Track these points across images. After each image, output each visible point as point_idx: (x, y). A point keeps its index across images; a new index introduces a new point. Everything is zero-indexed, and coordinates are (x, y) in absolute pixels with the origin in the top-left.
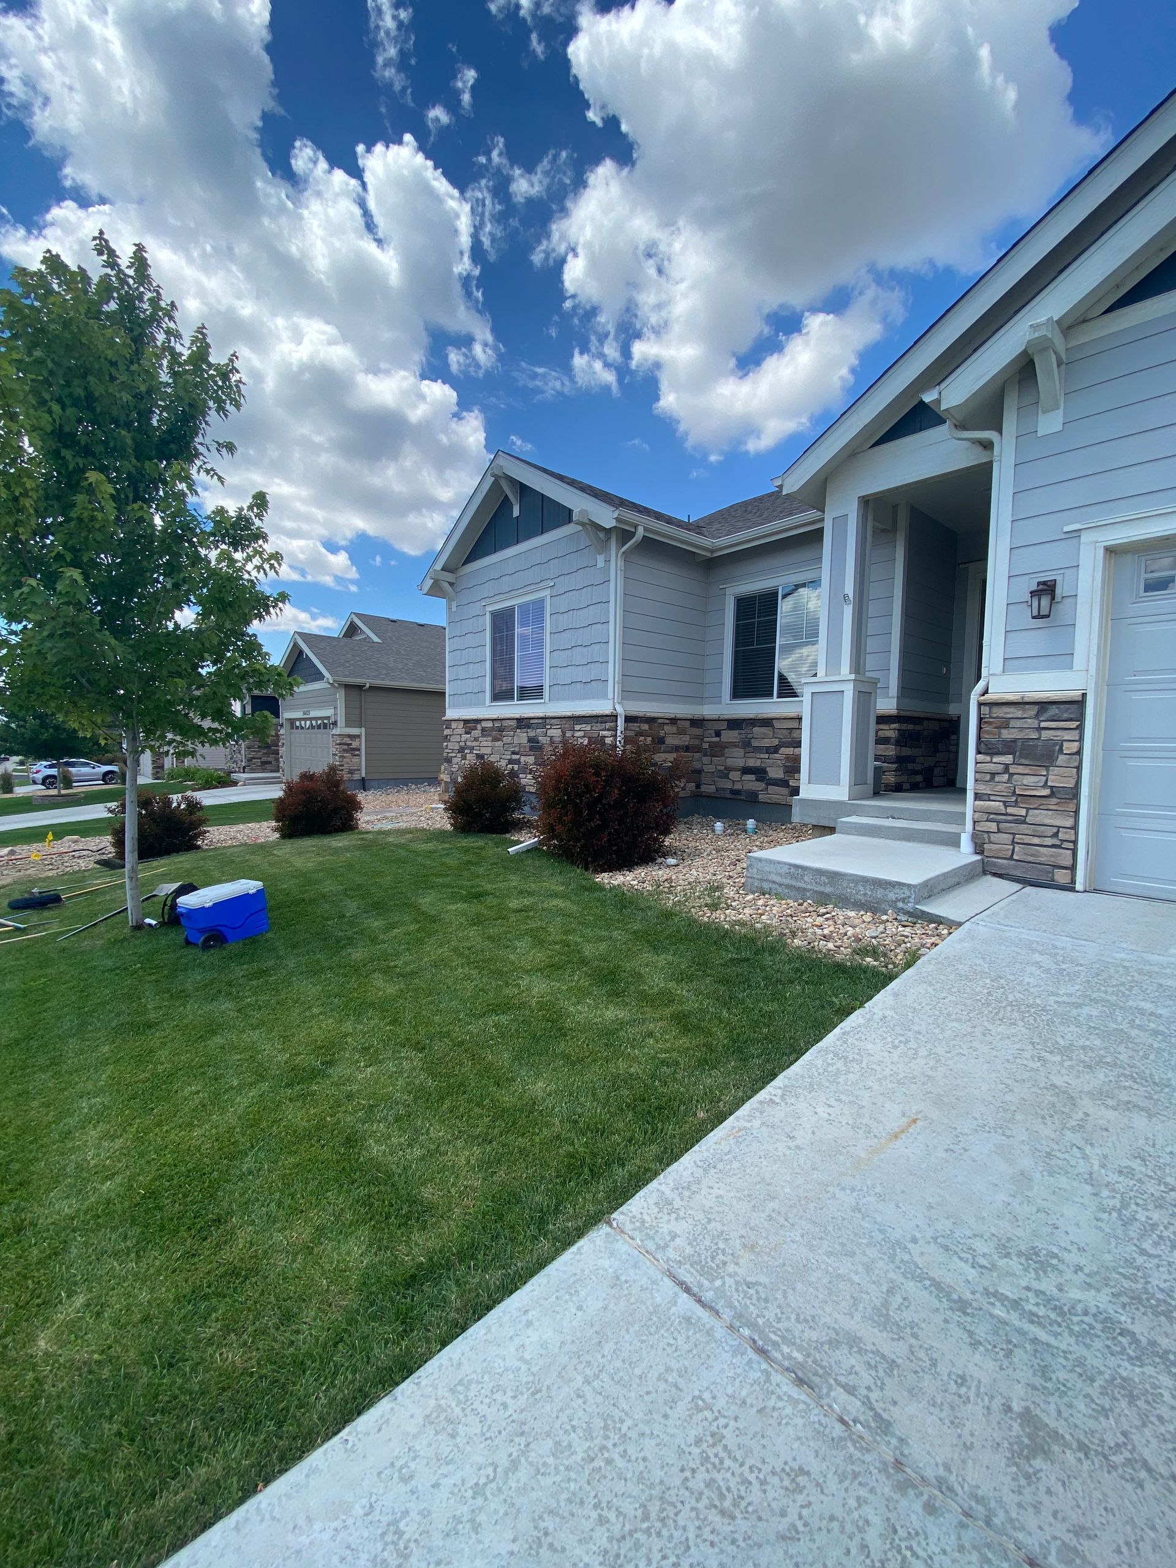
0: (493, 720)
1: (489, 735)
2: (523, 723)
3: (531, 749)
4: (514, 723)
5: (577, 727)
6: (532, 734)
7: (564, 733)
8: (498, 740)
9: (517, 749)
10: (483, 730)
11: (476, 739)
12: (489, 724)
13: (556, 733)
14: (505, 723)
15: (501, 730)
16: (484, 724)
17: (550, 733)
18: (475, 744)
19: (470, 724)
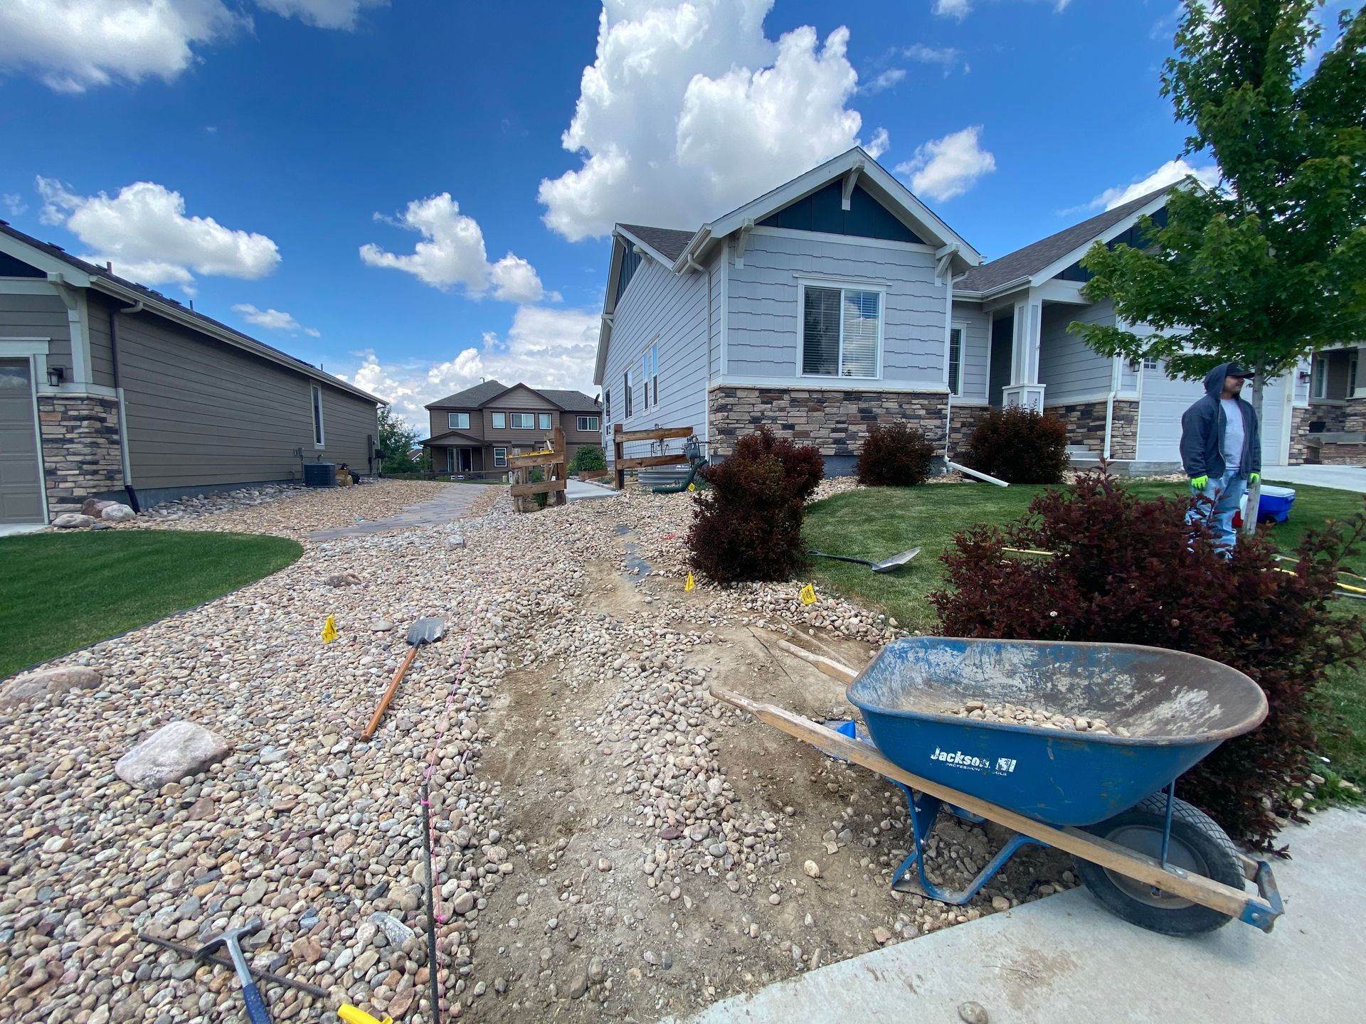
0: (809, 391)
1: (803, 406)
2: (850, 396)
3: (863, 418)
4: (841, 396)
5: (914, 402)
6: (864, 405)
7: (901, 406)
8: (818, 410)
9: (843, 419)
10: (793, 400)
11: (782, 410)
12: (806, 395)
13: (892, 405)
14: (826, 395)
15: (821, 401)
16: (794, 395)
17: (885, 405)
18: (782, 414)
19: (768, 395)
